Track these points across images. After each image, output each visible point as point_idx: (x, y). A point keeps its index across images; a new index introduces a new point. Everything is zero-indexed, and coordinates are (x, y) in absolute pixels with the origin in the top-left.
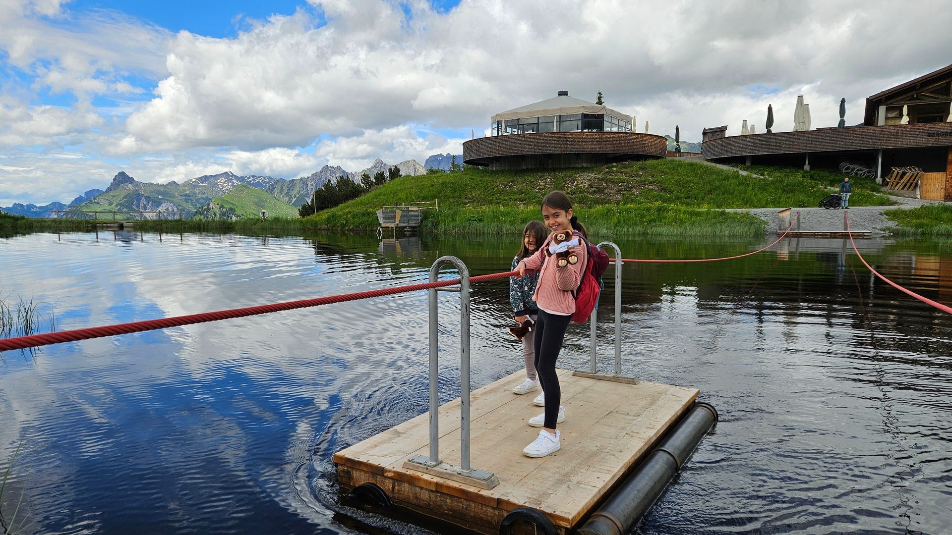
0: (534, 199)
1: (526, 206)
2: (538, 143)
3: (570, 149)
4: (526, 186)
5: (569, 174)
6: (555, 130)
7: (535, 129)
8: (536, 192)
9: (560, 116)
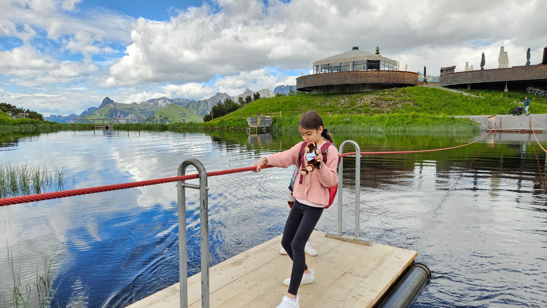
0: (337, 110)
1: (333, 114)
2: (341, 78)
3: (359, 81)
4: (333, 103)
5: (359, 95)
6: (351, 70)
7: (339, 70)
8: (340, 107)
9: (354, 62)
